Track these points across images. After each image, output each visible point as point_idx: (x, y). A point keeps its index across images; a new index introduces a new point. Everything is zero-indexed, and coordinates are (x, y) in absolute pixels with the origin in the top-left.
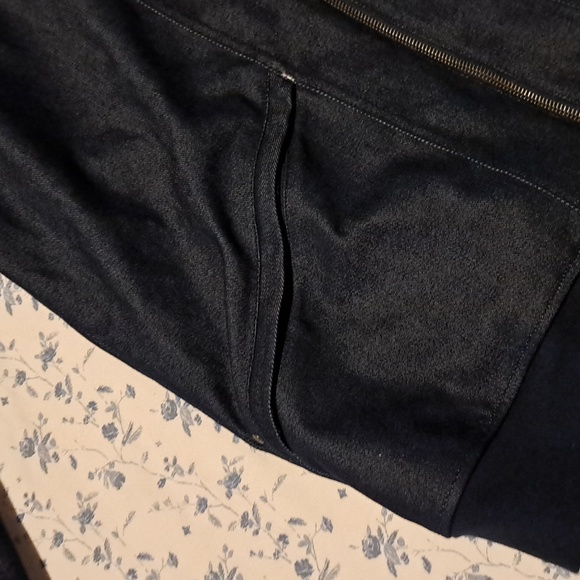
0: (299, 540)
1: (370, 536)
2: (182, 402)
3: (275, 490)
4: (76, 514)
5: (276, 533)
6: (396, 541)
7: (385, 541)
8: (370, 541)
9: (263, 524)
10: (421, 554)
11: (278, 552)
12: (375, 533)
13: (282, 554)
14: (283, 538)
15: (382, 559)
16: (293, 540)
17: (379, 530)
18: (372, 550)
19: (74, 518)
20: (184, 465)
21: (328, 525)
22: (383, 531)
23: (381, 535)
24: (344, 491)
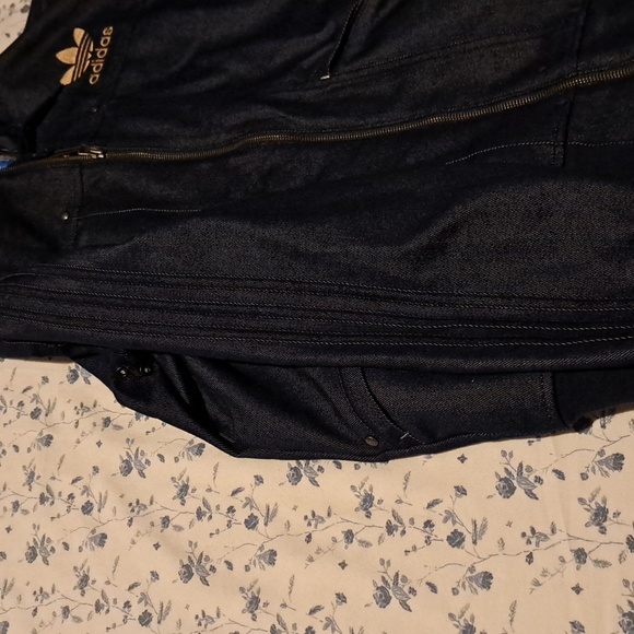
0: (442, 518)
1: (501, 480)
2: (303, 462)
3: (405, 488)
4: (244, 607)
5: (420, 523)
6: (524, 471)
7: (516, 476)
8: (502, 484)
9: (406, 522)
10: (551, 469)
11: (429, 537)
12: (503, 475)
13: (433, 537)
14: (428, 524)
15: (519, 492)
16: (437, 520)
17: (506, 470)
18: (507, 489)
19: (243, 612)
20: (321, 512)
21: (461, 491)
22: (510, 469)
23: (510, 473)
24: (463, 456)
